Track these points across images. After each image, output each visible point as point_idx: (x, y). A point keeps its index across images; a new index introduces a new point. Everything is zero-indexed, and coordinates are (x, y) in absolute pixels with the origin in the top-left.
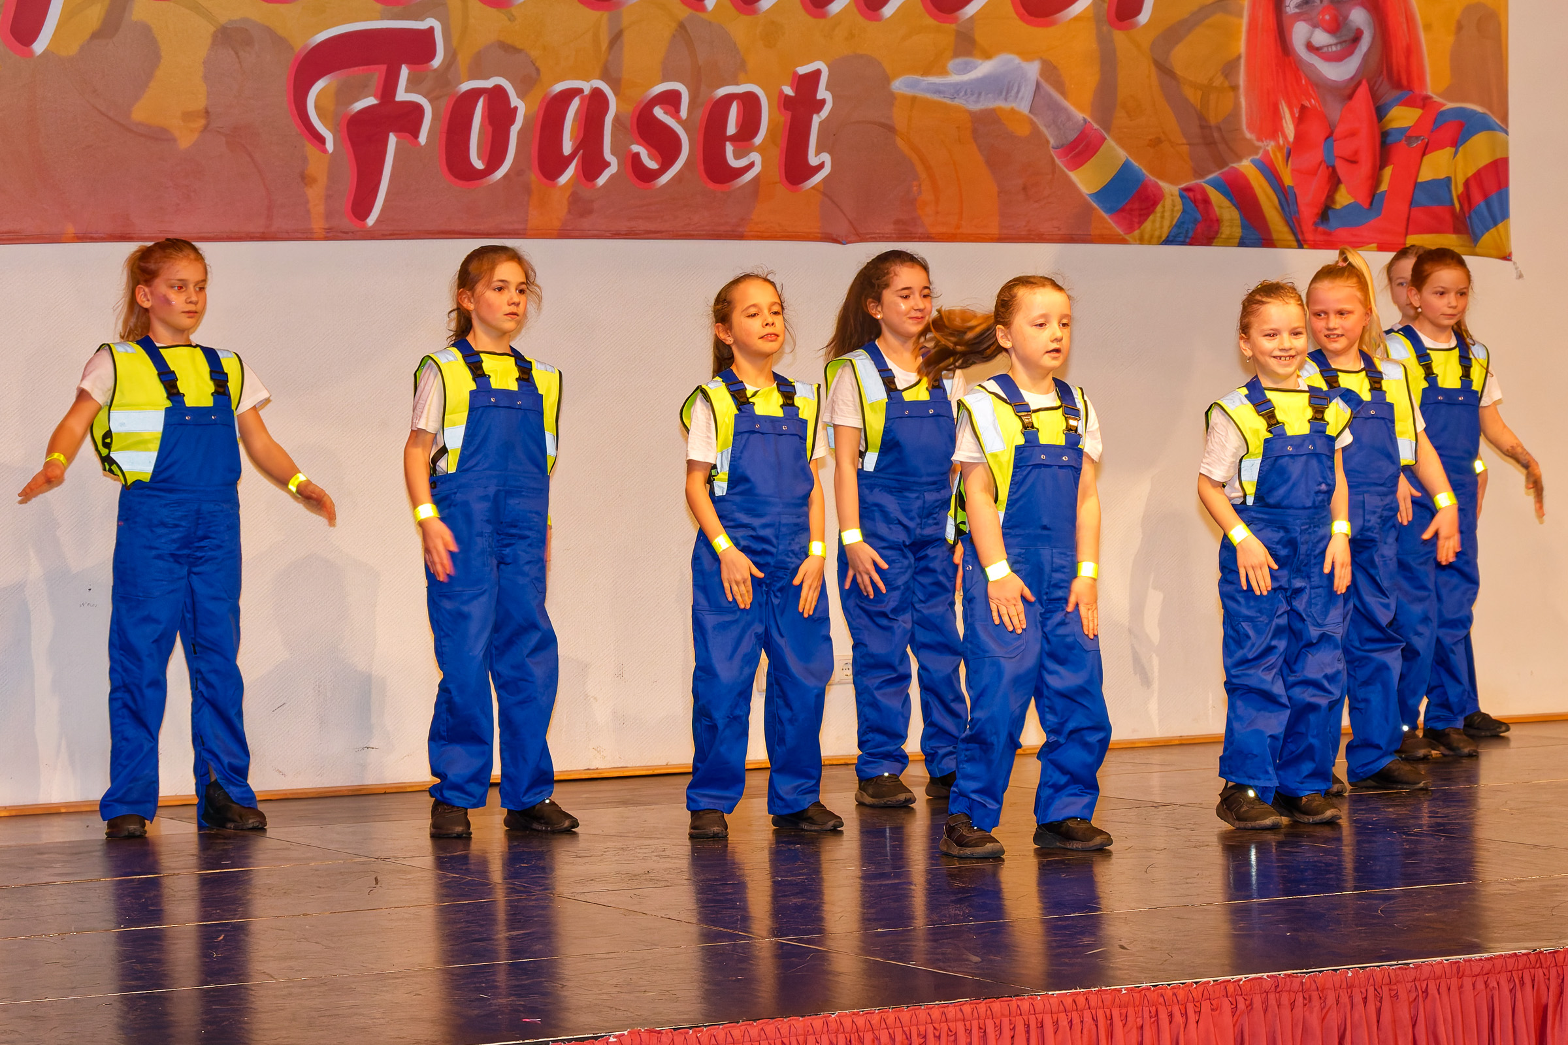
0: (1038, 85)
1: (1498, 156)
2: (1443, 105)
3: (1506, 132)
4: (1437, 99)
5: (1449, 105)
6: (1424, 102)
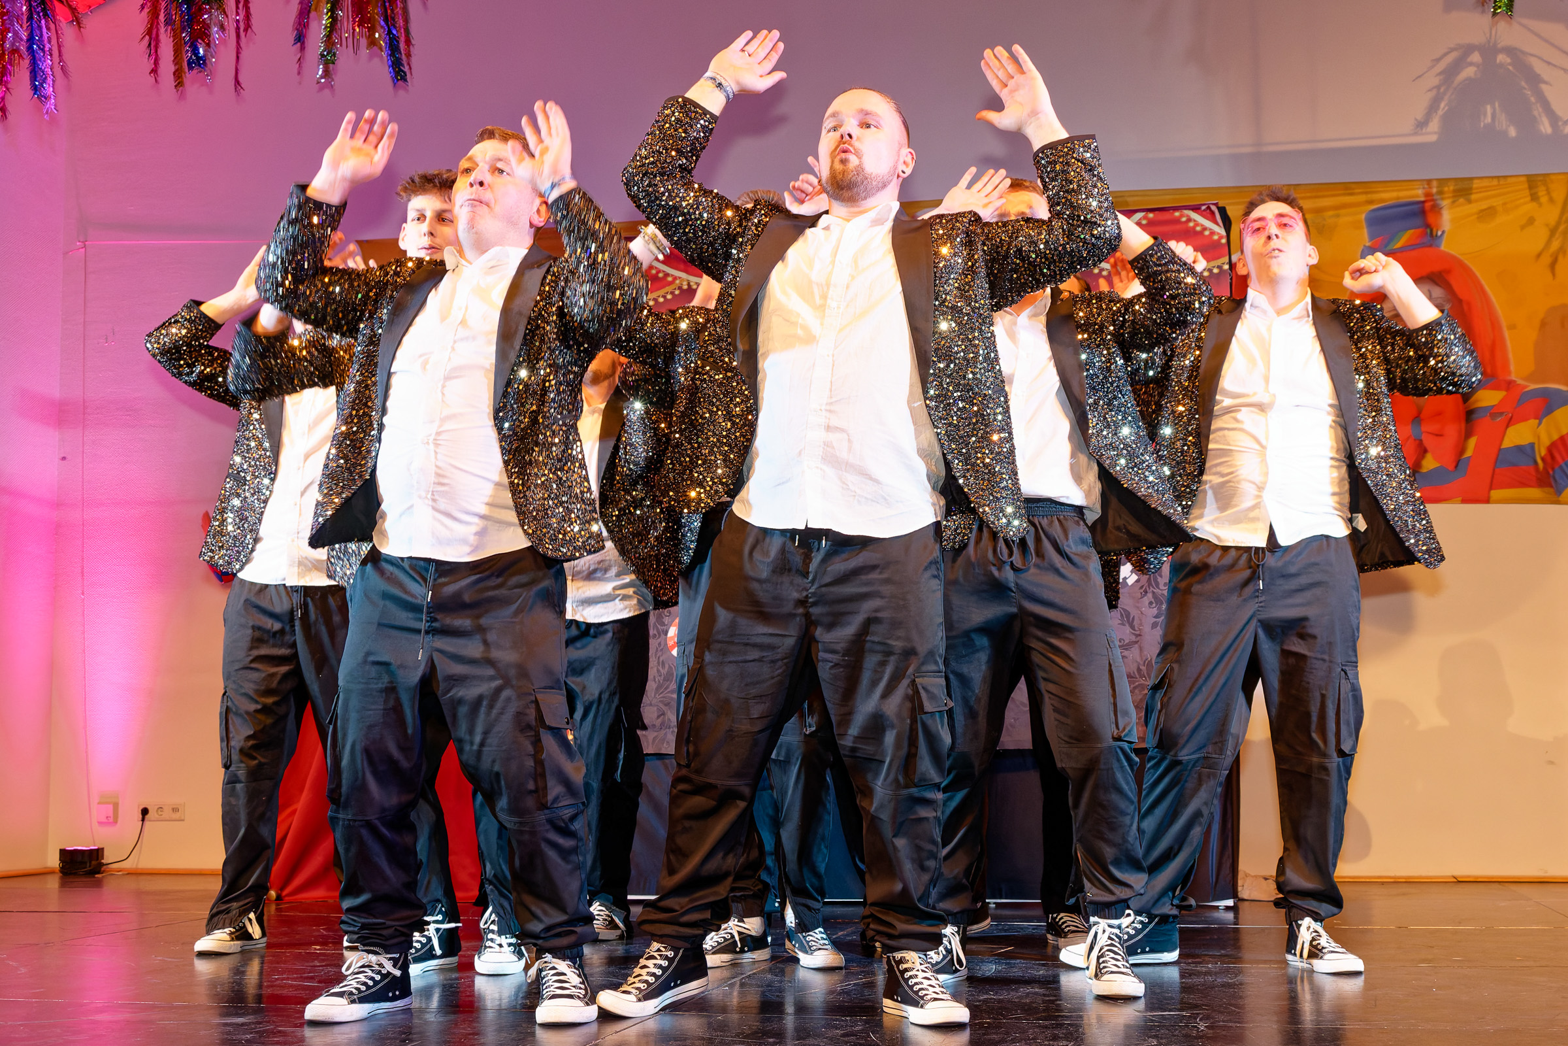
2: (1526, 387)
4: (1519, 382)
5: (1533, 386)
6: (1509, 385)
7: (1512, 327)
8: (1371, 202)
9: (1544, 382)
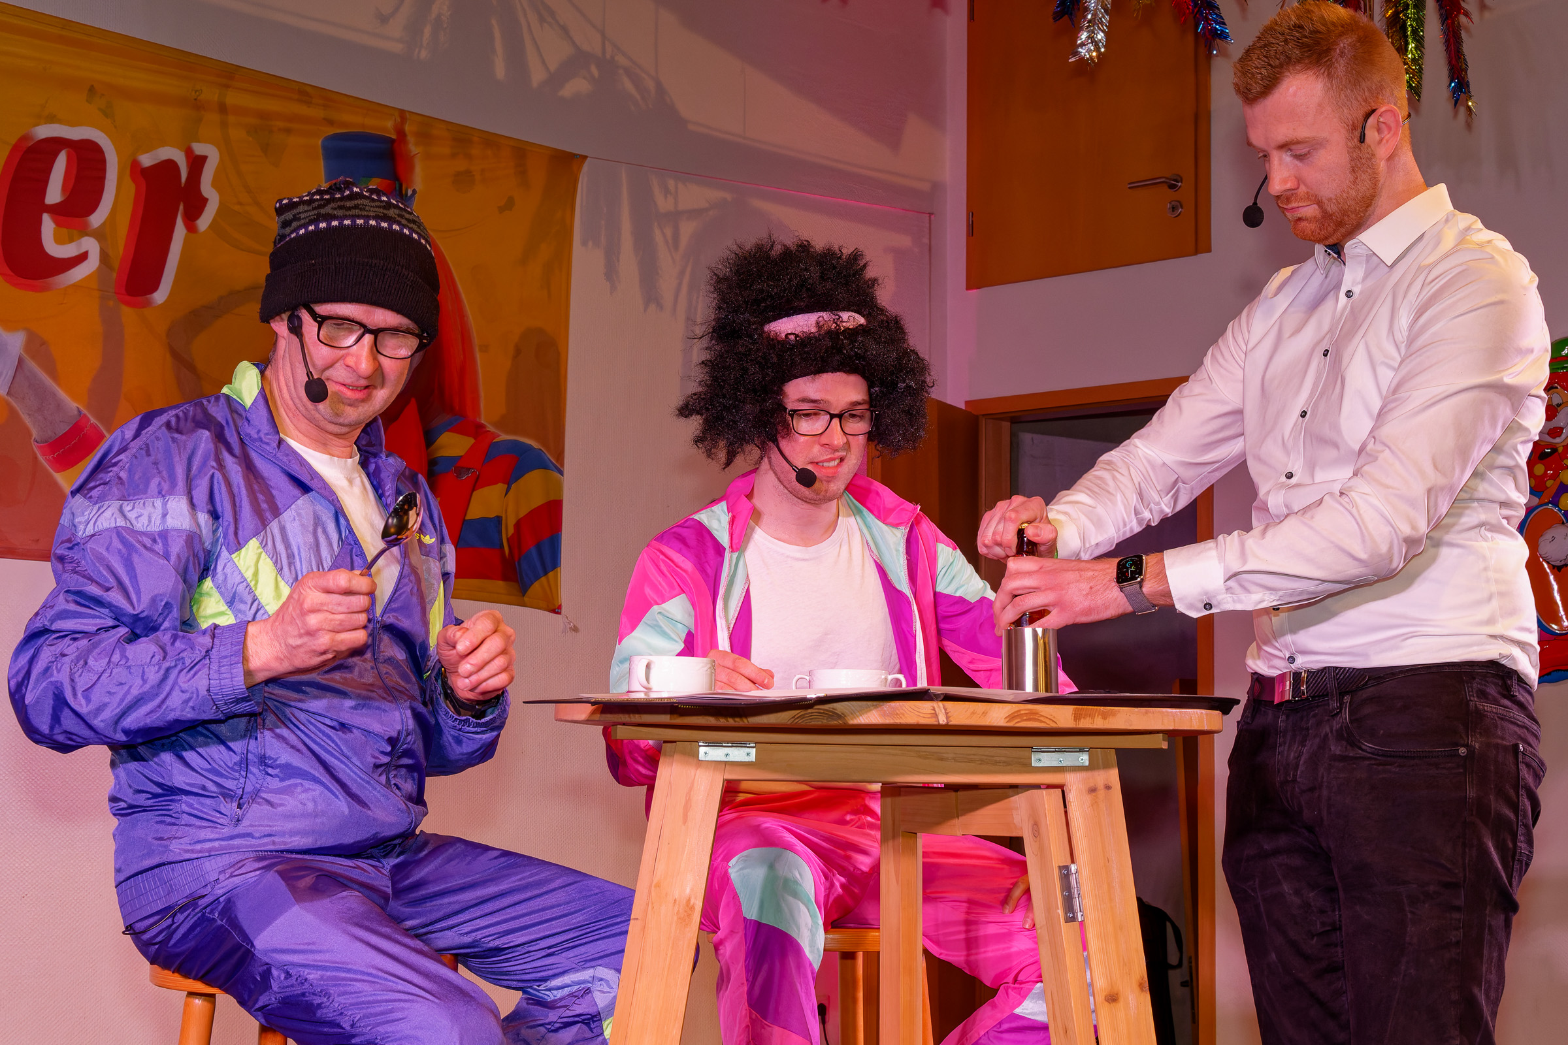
0: (21, 361)
1: (552, 498)
2: (499, 436)
3: (561, 473)
4: (490, 428)
5: (504, 437)
6: (477, 430)
7: (485, 349)
8: (330, 122)
9: (515, 433)
